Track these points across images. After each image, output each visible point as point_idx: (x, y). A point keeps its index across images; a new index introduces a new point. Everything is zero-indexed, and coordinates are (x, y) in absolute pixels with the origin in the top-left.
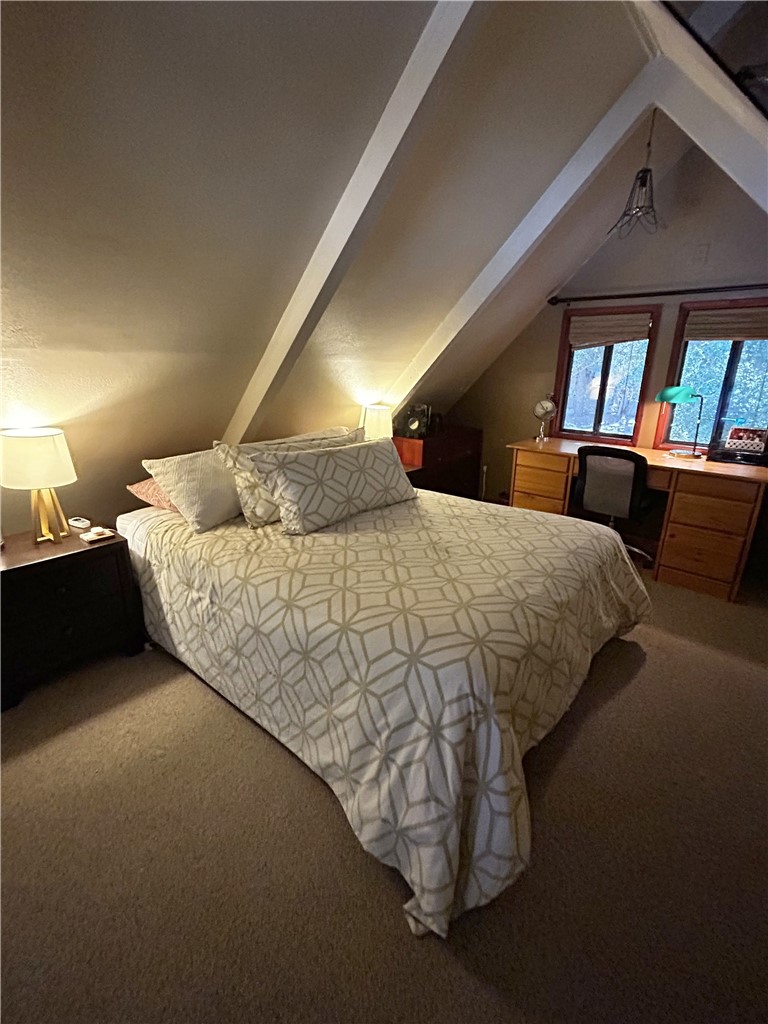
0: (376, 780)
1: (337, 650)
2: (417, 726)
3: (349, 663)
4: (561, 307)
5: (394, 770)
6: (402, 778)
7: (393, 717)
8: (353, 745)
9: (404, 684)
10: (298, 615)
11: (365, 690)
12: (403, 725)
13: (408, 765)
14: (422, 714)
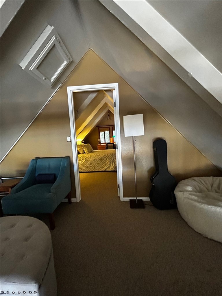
0: (112, 165)
1: (105, 157)
2: (114, 159)
3: (106, 158)
4: (98, 127)
5: (114, 163)
6: (115, 163)
7: (112, 160)
8: (109, 164)
9: (112, 157)
10: (100, 156)
11: (109, 159)
12: (113, 160)
13: (115, 162)
14: (115, 158)
